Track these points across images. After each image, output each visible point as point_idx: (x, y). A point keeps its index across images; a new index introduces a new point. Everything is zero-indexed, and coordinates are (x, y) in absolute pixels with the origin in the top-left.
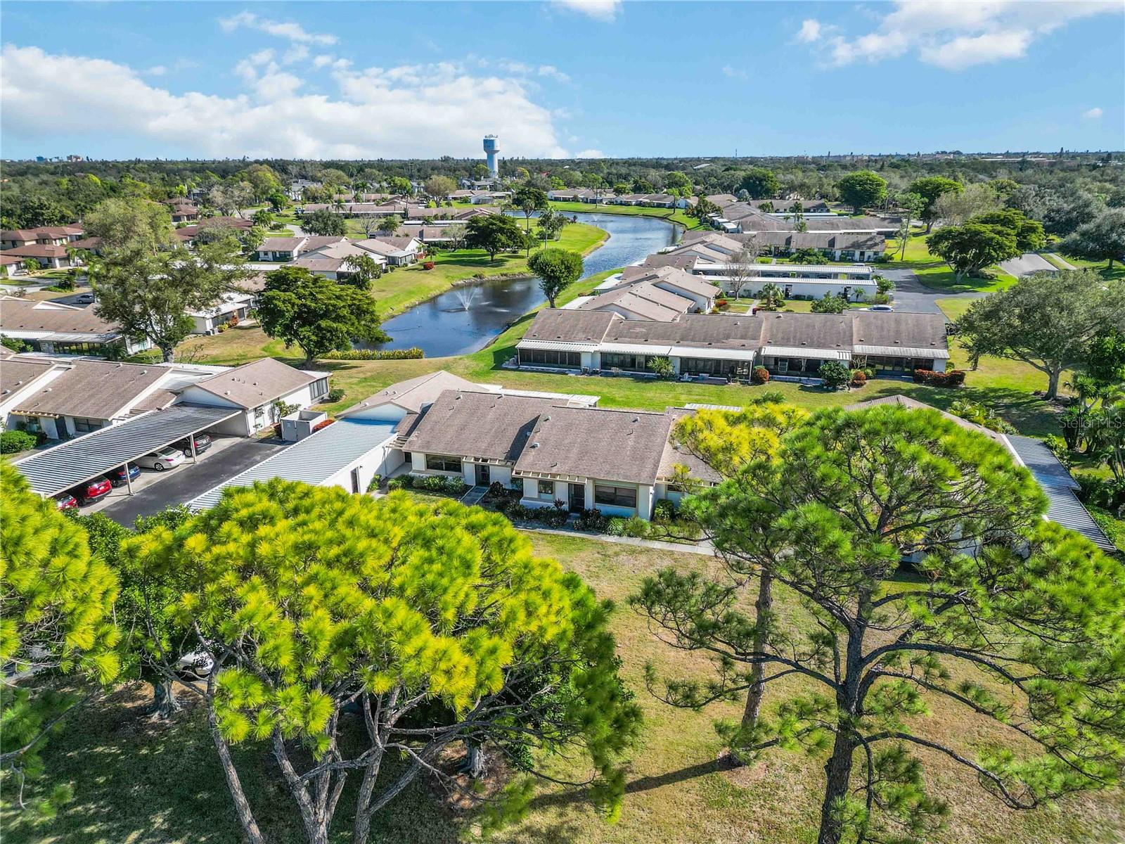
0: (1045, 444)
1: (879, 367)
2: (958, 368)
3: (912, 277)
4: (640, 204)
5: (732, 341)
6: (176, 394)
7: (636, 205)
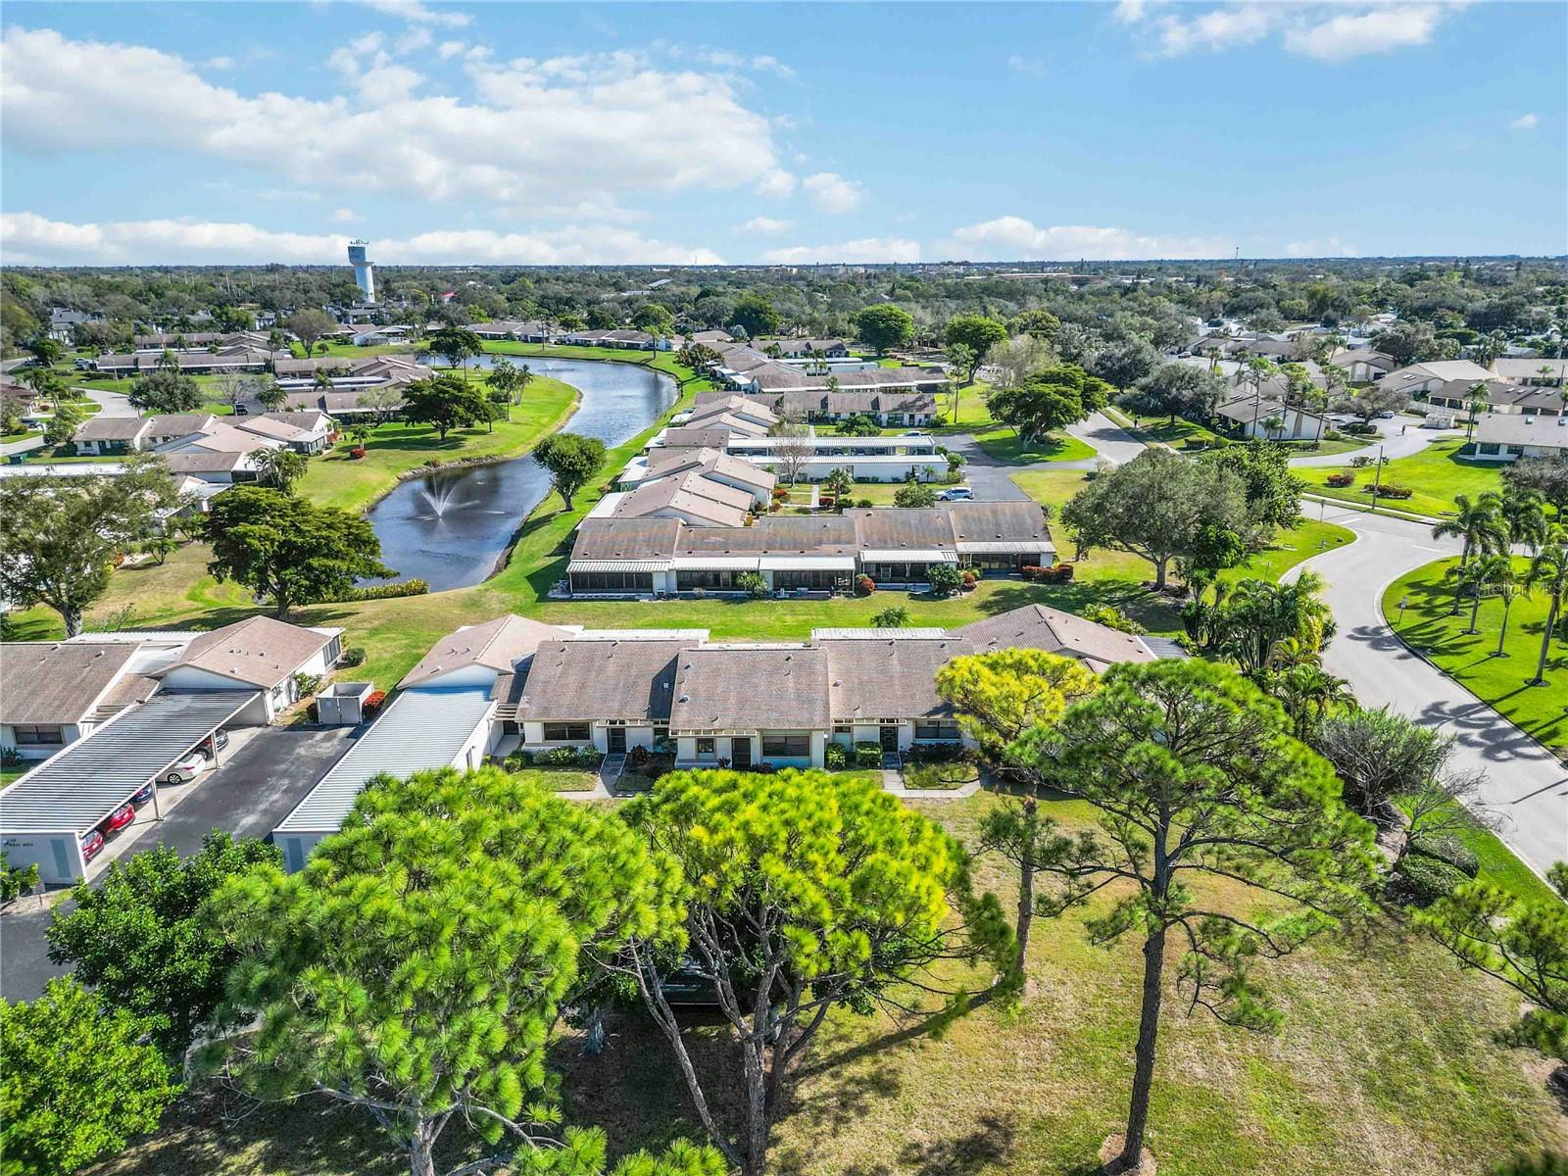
0: (1176, 643)
1: (985, 565)
2: (1063, 559)
3: (974, 445)
4: (603, 344)
5: (825, 547)
6: (158, 678)
7: (599, 345)
